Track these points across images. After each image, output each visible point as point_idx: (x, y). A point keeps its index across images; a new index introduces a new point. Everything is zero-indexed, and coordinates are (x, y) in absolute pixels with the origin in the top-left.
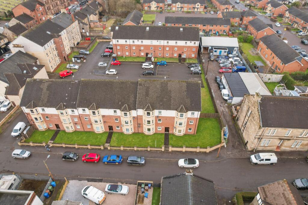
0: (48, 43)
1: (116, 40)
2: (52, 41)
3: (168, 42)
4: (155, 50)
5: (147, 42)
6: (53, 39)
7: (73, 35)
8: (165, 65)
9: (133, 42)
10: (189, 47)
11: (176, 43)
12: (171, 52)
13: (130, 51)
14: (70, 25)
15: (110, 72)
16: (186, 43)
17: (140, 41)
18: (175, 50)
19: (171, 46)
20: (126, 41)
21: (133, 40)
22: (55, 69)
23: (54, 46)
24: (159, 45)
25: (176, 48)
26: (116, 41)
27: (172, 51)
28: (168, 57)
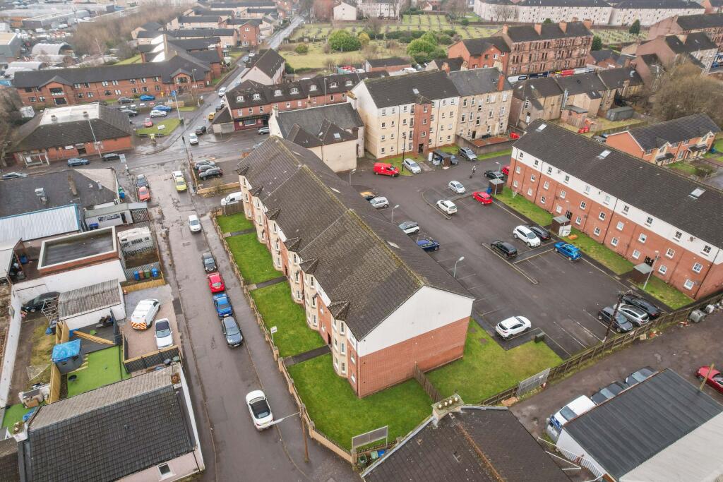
0: (397, 108)
1: (520, 151)
2: (409, 106)
3: (626, 209)
4: (588, 213)
5: (577, 185)
6: (413, 104)
7: (480, 114)
8: (570, 259)
9: (550, 170)
10: (683, 252)
11: (650, 221)
12: (627, 241)
13: (536, 190)
14: (482, 94)
15: (443, 204)
16: (679, 235)
17: (564, 174)
18: (640, 240)
19: (633, 223)
20: (537, 163)
21: (551, 166)
22: (388, 157)
23: (408, 116)
24: (601, 206)
25: (645, 237)
26: (519, 154)
27: (630, 238)
28: (615, 250)
